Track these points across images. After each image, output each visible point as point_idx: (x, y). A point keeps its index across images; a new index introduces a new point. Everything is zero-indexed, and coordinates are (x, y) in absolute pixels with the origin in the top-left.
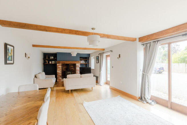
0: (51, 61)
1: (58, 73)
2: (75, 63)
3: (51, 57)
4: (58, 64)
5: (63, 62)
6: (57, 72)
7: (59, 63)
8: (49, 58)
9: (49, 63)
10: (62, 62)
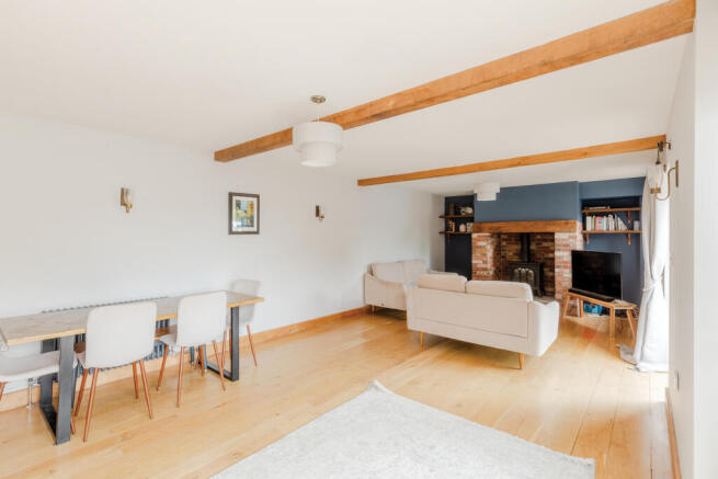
0: (465, 224)
1: (478, 269)
2: (550, 229)
3: (463, 210)
4: (474, 236)
5: (495, 225)
6: (471, 263)
7: (479, 230)
8: (457, 212)
9: (457, 229)
10: (489, 225)
